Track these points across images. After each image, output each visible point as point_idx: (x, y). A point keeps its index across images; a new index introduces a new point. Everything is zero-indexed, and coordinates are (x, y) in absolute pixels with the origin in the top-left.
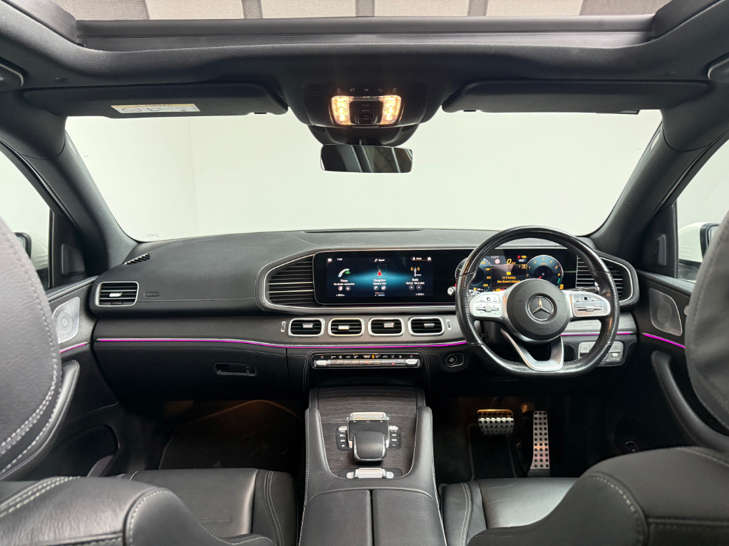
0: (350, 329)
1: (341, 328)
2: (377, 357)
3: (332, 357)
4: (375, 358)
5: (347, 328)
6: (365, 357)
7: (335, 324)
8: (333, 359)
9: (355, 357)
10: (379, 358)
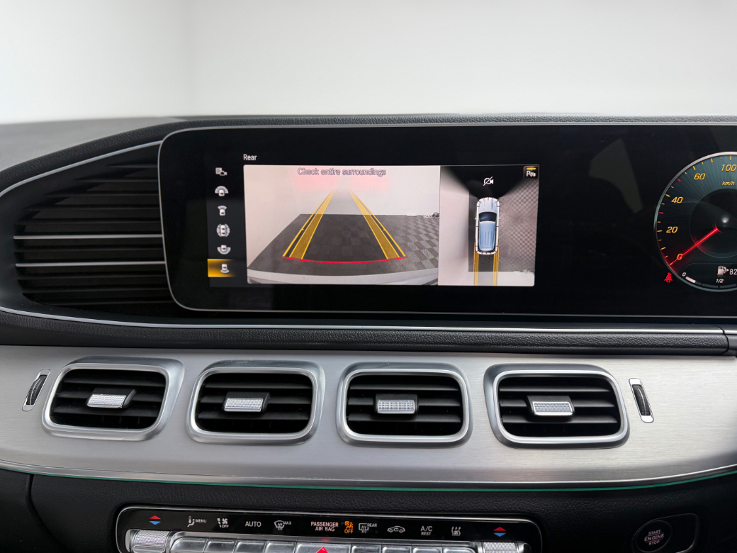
0: (268, 408)
1: (233, 404)
2: (364, 529)
3: (191, 523)
4: (356, 535)
5: (254, 405)
6: (319, 526)
7: (216, 387)
8: (197, 528)
9: (280, 527)
10: (372, 534)
